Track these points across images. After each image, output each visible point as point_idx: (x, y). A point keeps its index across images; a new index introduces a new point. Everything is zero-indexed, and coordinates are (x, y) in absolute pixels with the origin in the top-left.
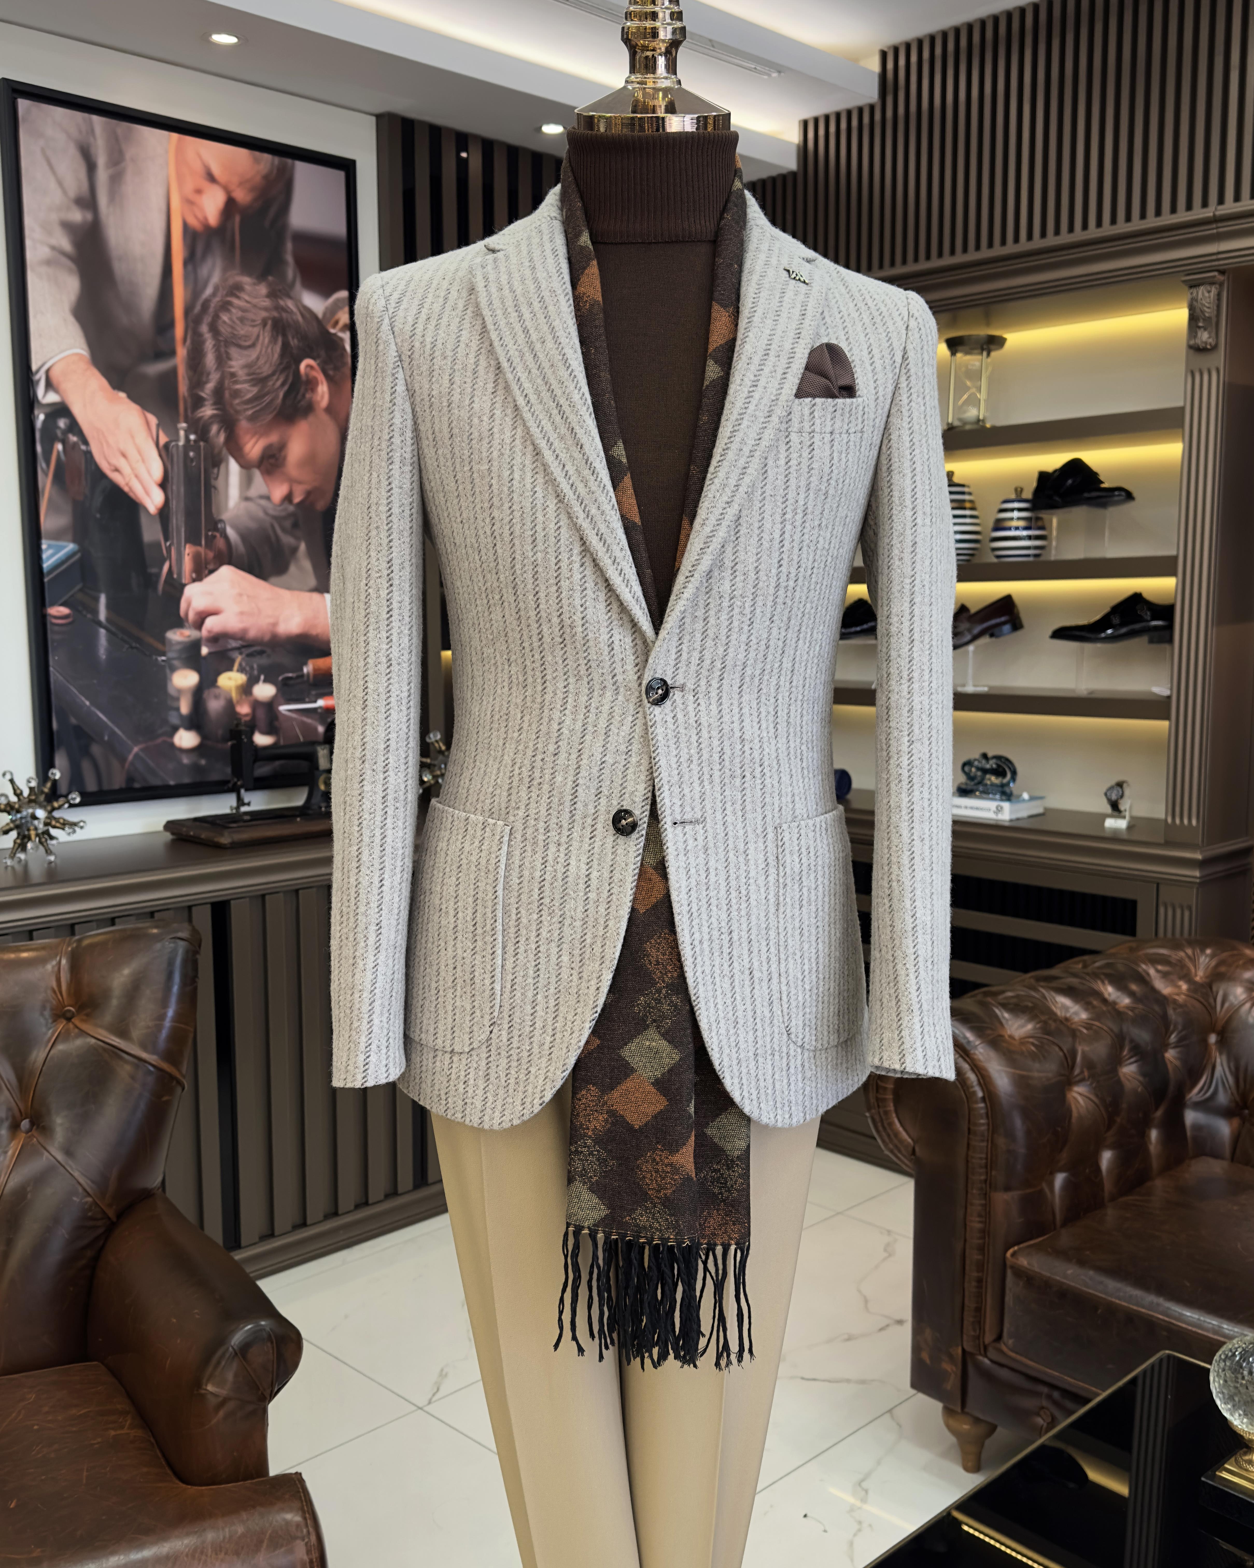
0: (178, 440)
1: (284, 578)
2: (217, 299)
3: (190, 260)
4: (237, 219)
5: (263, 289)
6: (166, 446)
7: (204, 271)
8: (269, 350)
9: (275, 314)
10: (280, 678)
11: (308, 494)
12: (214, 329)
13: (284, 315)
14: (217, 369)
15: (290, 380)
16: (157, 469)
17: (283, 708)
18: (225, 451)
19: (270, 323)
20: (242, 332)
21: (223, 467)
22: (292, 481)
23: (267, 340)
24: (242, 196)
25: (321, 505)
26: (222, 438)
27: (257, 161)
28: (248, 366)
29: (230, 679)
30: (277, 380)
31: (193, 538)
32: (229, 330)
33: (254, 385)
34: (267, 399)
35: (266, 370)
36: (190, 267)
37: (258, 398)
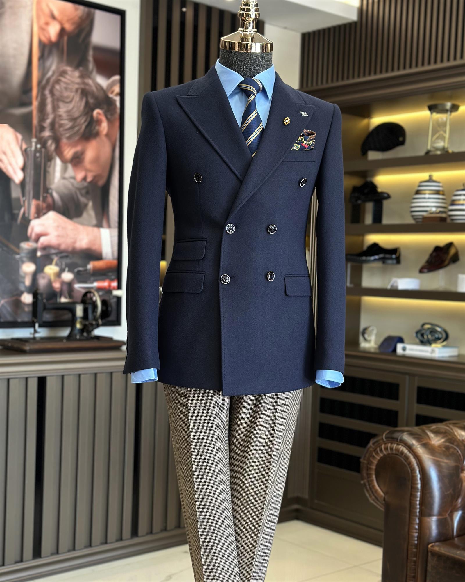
0: (31, 147)
1: (80, 219)
2: (53, 78)
3: (42, 58)
4: (65, 38)
5: (77, 74)
6: (26, 150)
7: (48, 63)
8: (79, 105)
9: (82, 86)
10: (76, 270)
11: (95, 177)
12: (52, 93)
13: (87, 87)
14: (52, 113)
15: (89, 119)
16: (20, 161)
17: (77, 286)
18: (54, 154)
19: (79, 90)
20: (66, 95)
21: (53, 162)
22: (87, 170)
23: (78, 99)
24: (68, 27)
25: (101, 183)
26: (53, 147)
27: (76, 9)
28: (68, 112)
29: (51, 269)
30: (82, 119)
31: (36, 196)
32: (59, 93)
33: (70, 122)
34: (77, 128)
35: (77, 114)
36: (41, 61)
37: (72, 128)
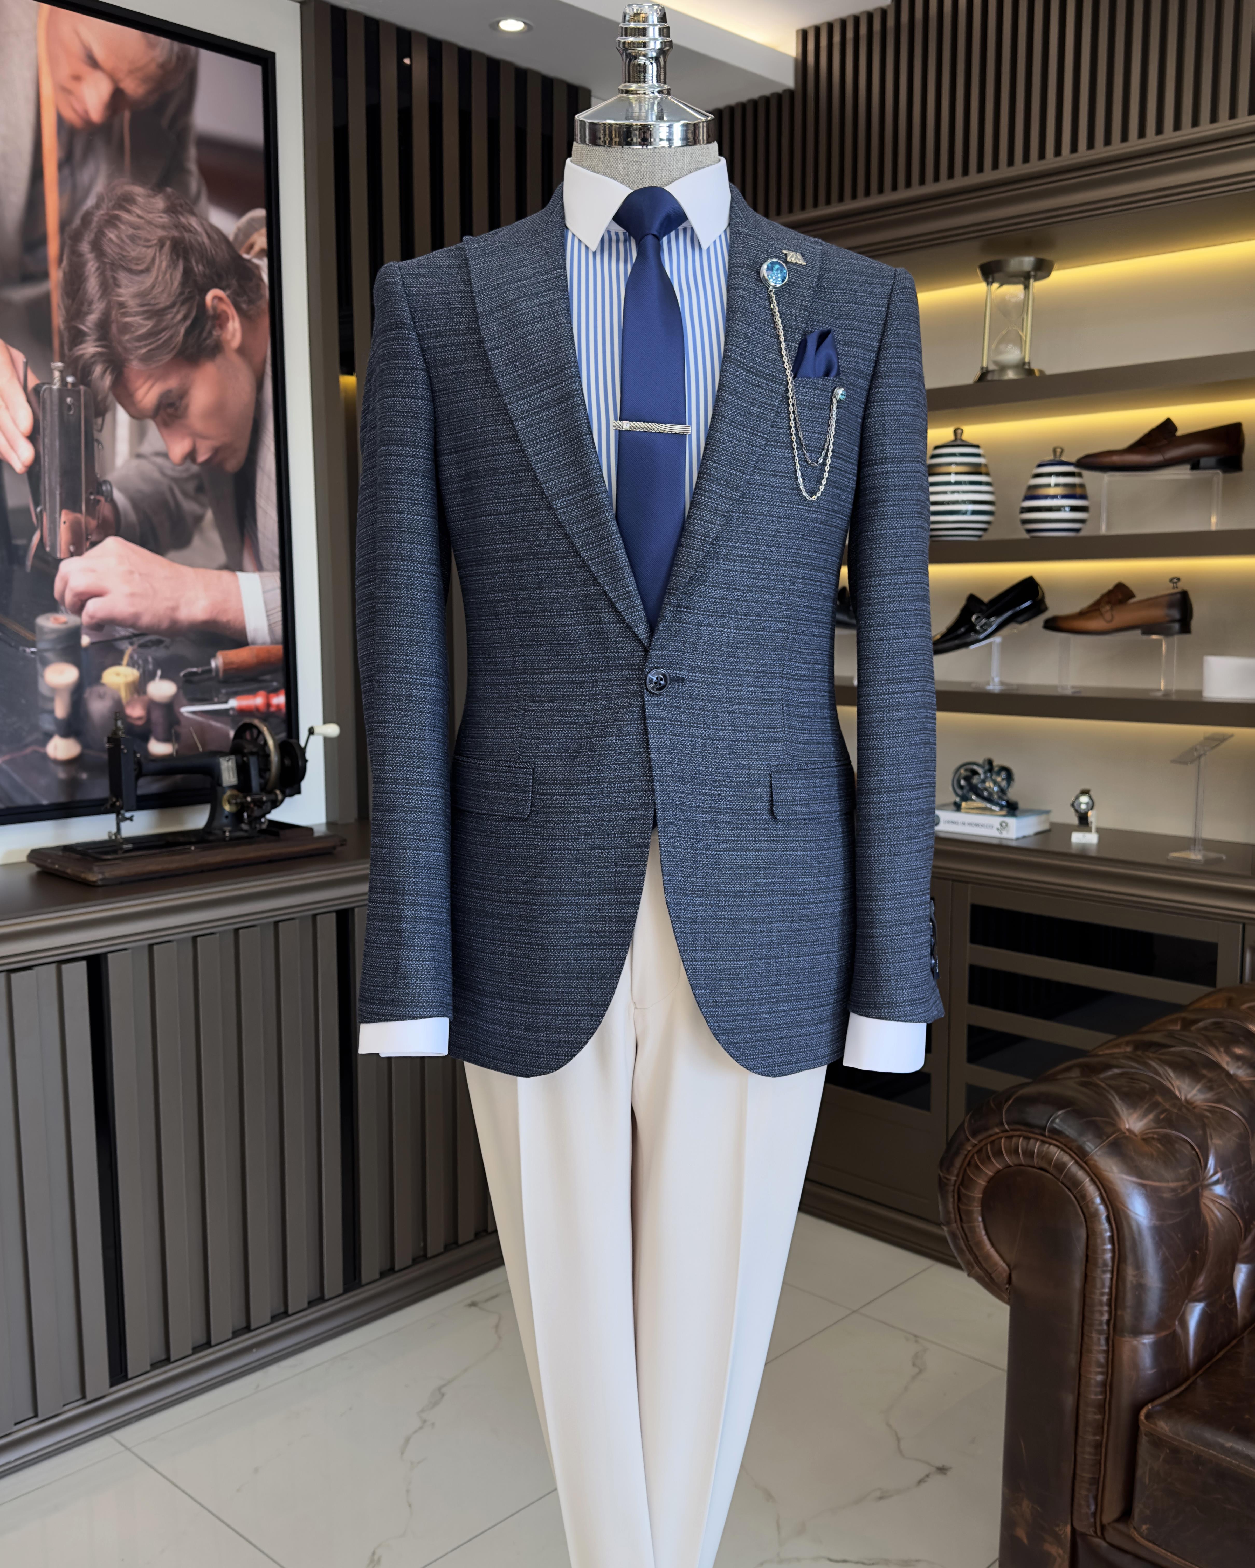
1: (185, 553)
2: (101, 213)
3: (67, 161)
4: (126, 115)
5: (160, 203)
6: (36, 391)
7: (85, 176)
8: (168, 276)
9: (175, 233)
10: (182, 674)
11: (216, 451)
12: (97, 247)
13: (186, 235)
14: (101, 297)
15: (193, 314)
16: (24, 417)
17: (185, 710)
18: (111, 397)
19: (168, 243)
20: (133, 254)
22: (195, 436)
23: (164, 264)
24: (132, 87)
25: (233, 464)
26: (108, 381)
27: (151, 45)
28: (141, 295)
29: (118, 674)
30: (178, 312)
31: (70, 502)
32: (117, 250)
33: (148, 319)
34: (165, 335)
35: (164, 301)
36: (66, 171)
37: (152, 334)
